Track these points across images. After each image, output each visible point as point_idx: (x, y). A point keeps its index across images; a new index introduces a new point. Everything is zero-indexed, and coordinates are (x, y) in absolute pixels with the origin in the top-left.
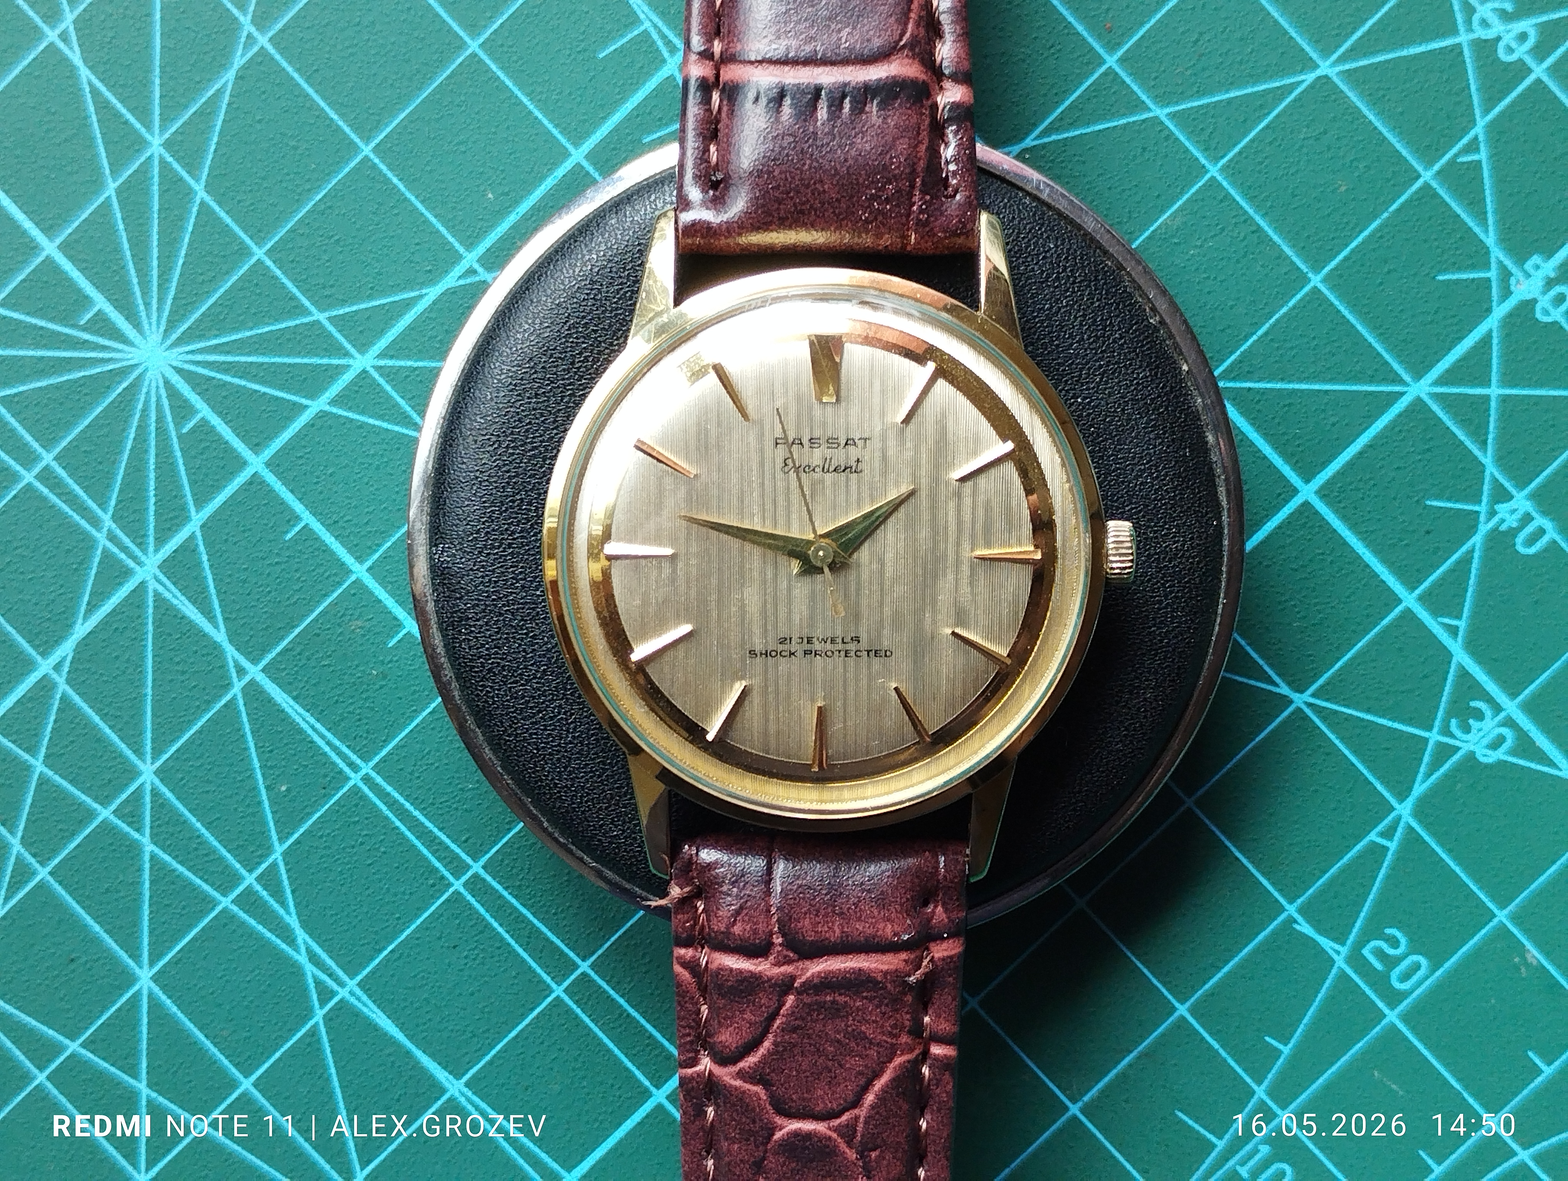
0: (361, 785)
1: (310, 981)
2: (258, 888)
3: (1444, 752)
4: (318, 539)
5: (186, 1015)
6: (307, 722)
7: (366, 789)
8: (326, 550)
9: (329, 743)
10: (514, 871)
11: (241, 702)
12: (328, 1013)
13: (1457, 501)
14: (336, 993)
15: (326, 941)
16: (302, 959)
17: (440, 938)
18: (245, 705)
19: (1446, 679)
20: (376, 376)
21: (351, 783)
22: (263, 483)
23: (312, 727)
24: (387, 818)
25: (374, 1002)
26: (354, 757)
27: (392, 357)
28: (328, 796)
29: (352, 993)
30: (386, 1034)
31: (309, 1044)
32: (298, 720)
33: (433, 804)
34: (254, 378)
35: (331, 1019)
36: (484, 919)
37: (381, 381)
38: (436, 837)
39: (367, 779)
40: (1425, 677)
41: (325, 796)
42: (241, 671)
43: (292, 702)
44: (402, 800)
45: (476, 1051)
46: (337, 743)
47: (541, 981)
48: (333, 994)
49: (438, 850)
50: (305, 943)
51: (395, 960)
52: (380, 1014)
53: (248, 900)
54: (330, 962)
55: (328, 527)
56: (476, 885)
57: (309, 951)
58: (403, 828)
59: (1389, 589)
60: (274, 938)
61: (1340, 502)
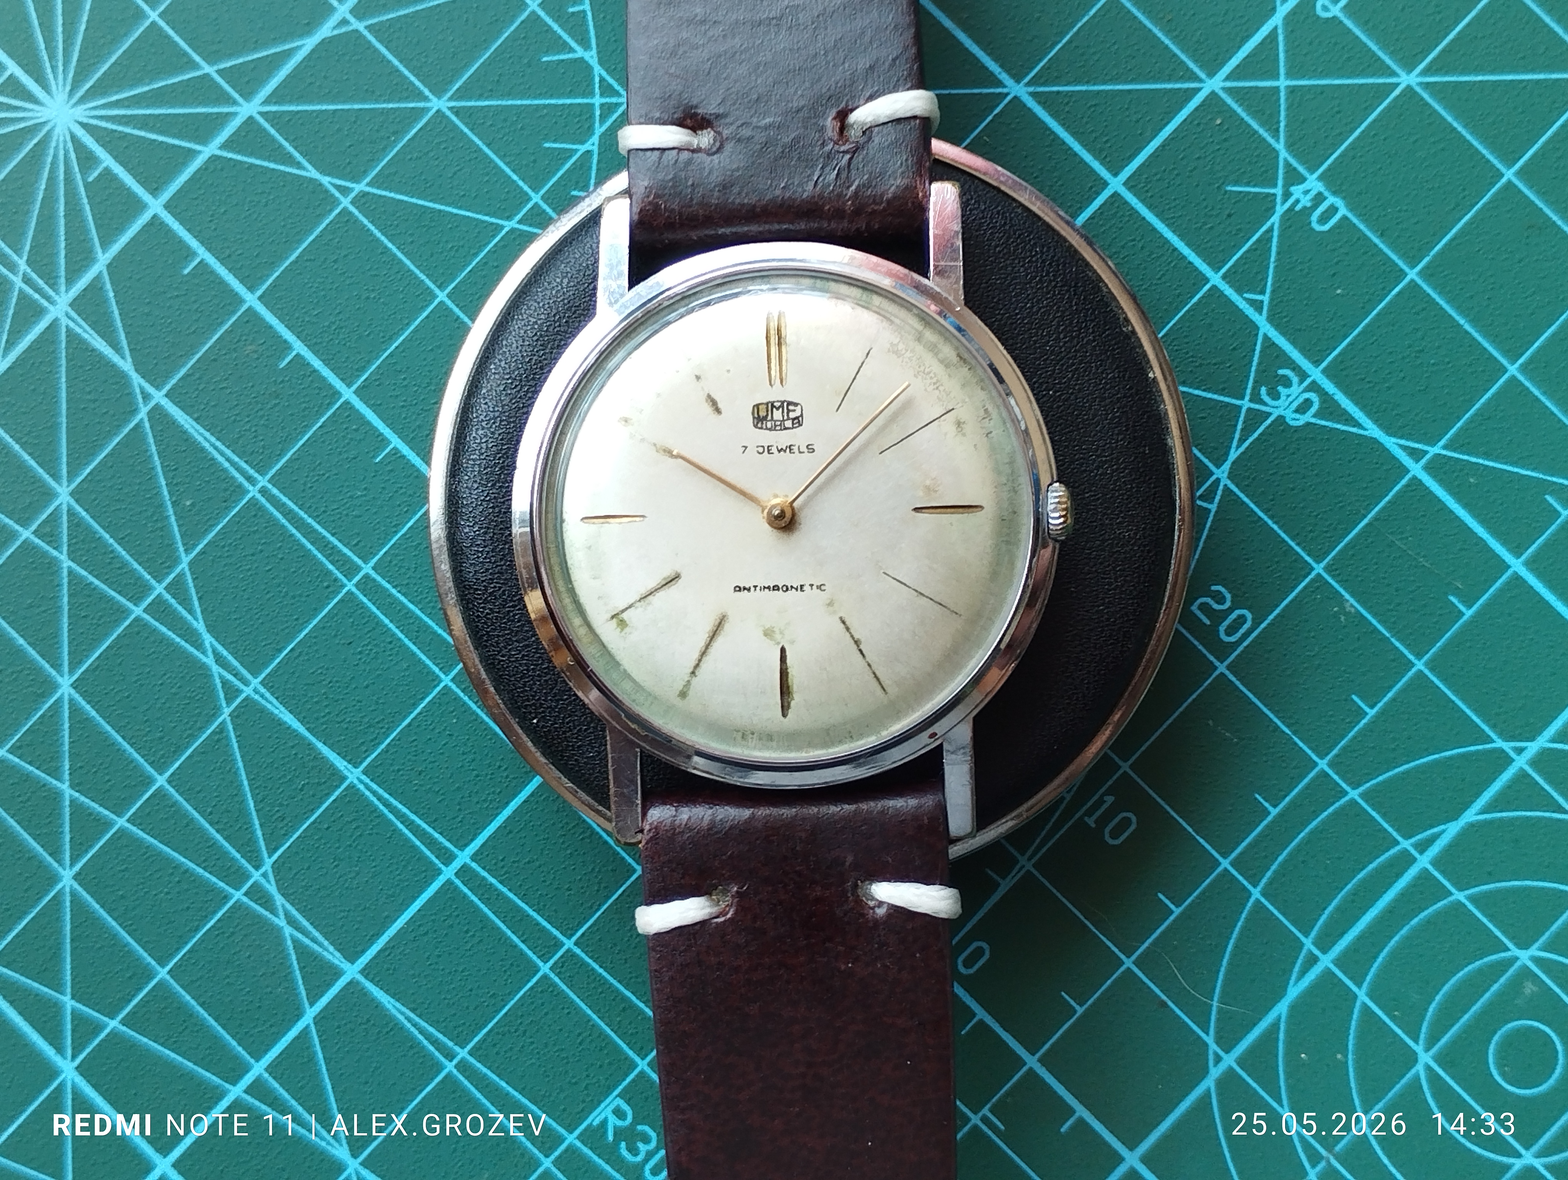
0: (259, 496)
1: (218, 681)
2: (167, 596)
3: (1255, 418)
4: (212, 272)
5: (104, 718)
6: (208, 441)
7: (263, 500)
8: (222, 282)
9: (228, 460)
10: (403, 570)
11: (147, 425)
12: (234, 711)
13: (1254, 186)
14: (242, 691)
15: (232, 643)
16: (210, 661)
17: (336, 636)
18: (151, 427)
19: (1254, 350)
20: (262, 121)
21: (250, 495)
22: (162, 224)
23: (213, 445)
24: (283, 526)
25: (277, 698)
26: (251, 472)
27: (275, 103)
28: (228, 509)
29: (256, 691)
30: (289, 727)
31: (218, 740)
32: (200, 439)
33: (324, 512)
34: (152, 130)
35: (237, 717)
36: (376, 616)
37: (267, 126)
38: (329, 542)
39: (264, 491)
40: (1234, 349)
41: (226, 508)
42: (146, 397)
43: (194, 424)
44: (296, 509)
45: (372, 741)
46: (236, 459)
47: (431, 672)
48: (239, 691)
49: (330, 555)
50: (212, 646)
51: (296, 658)
52: (283, 709)
53: (159, 609)
54: (235, 663)
55: (222, 261)
56: (366, 585)
57: (215, 652)
58: (298, 535)
59: (1196, 269)
60: (183, 643)
61: (1147, 191)
